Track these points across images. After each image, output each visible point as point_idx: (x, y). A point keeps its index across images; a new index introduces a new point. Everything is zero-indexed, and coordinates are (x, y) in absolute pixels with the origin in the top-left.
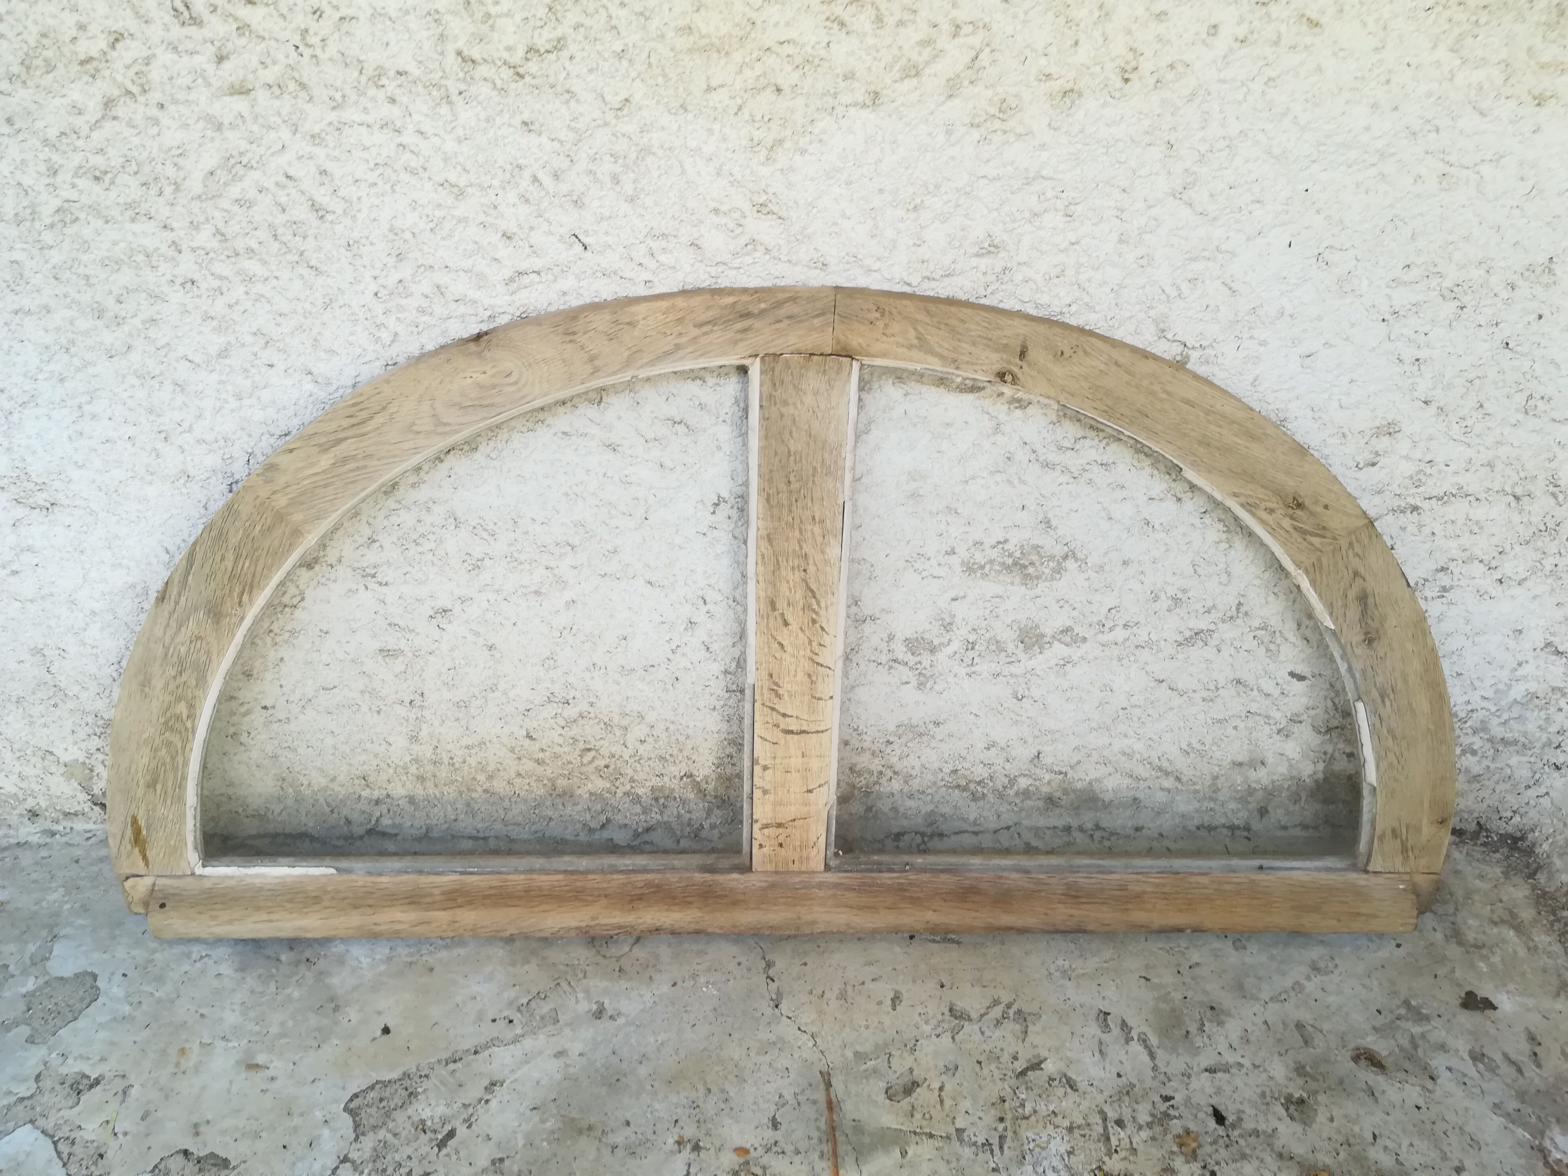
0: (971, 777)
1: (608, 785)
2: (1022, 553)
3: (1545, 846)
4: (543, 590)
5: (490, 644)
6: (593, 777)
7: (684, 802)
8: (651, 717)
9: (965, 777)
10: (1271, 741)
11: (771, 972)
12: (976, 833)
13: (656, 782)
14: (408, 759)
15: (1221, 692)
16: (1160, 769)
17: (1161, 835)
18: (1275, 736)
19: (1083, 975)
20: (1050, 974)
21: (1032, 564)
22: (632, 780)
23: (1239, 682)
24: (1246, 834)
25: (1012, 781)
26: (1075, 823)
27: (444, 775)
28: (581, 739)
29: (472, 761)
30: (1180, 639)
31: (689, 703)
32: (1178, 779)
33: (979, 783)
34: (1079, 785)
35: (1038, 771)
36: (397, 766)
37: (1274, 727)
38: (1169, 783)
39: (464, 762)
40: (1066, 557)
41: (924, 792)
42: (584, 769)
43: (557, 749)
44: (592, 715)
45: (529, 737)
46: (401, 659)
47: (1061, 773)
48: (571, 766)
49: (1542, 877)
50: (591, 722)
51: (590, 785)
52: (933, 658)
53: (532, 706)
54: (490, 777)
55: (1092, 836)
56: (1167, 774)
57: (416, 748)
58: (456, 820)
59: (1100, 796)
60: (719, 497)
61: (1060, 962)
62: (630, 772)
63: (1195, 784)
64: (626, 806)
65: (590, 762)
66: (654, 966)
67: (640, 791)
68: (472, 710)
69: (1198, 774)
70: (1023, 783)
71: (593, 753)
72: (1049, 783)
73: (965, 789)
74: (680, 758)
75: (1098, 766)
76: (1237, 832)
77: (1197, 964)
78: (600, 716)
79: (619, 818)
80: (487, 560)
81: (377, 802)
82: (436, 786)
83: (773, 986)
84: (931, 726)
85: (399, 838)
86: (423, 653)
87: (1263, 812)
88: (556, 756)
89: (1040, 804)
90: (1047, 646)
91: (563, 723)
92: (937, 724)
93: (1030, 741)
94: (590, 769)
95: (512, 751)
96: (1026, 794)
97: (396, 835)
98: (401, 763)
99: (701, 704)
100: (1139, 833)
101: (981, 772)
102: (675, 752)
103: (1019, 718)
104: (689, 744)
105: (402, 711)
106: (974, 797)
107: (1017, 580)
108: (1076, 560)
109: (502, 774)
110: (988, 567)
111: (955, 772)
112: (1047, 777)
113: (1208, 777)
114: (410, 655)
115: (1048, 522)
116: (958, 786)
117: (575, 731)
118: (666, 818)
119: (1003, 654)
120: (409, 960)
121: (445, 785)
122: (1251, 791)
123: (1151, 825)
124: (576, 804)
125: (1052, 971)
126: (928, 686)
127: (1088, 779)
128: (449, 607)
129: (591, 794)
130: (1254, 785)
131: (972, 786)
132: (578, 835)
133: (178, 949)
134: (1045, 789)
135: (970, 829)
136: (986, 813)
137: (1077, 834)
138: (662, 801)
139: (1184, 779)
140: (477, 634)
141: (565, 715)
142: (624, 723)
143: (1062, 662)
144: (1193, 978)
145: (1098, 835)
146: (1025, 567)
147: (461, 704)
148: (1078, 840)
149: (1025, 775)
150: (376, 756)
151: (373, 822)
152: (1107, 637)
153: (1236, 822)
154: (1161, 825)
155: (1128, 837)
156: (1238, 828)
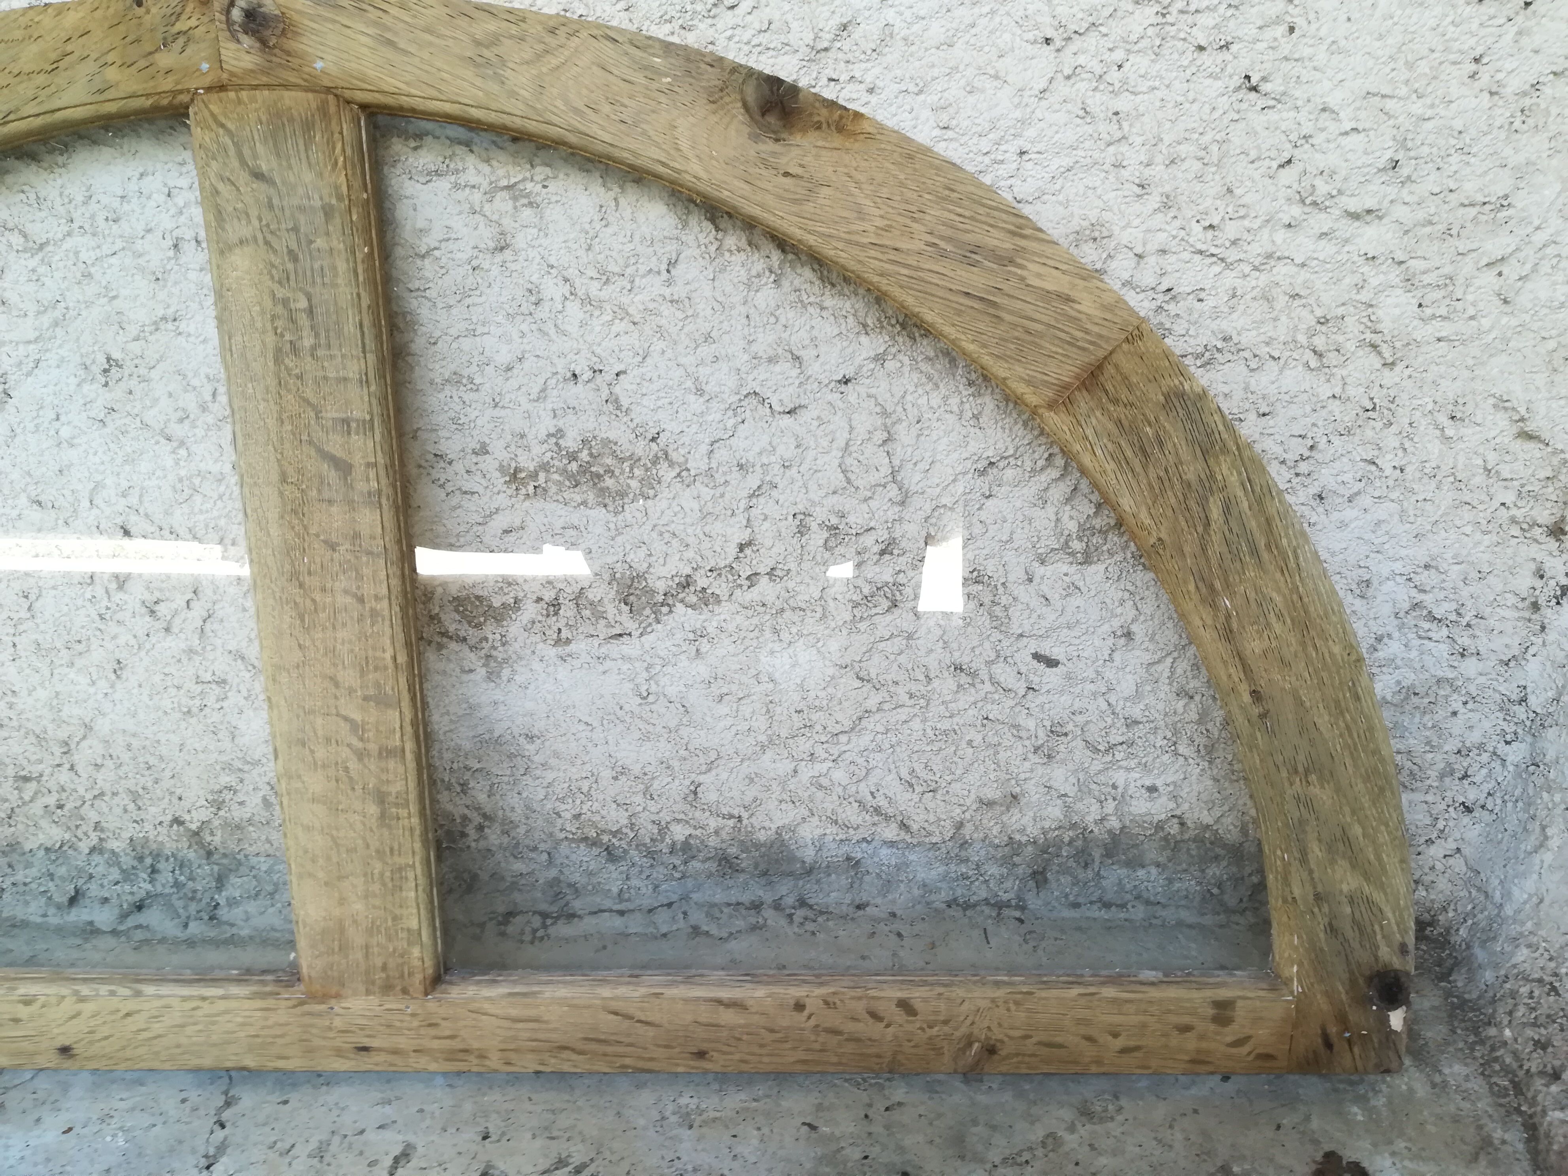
0: (602, 825)
2: (591, 455)
3: (1463, 932)
10: (1027, 765)
11: (226, 1115)
15: (936, 683)
16: (877, 810)
17: (893, 915)
18: (1030, 756)
19: (714, 1120)
20: (663, 1118)
21: (610, 472)
23: (959, 668)
24: (1017, 914)
25: (663, 830)
26: (768, 897)
30: (857, 597)
32: (904, 826)
33: (614, 834)
34: (762, 836)
35: (698, 814)
37: (1027, 743)
38: (891, 832)
40: (655, 461)
47: (731, 816)
49: (1459, 979)
52: (503, 631)
55: (790, 916)
56: (888, 818)
59: (798, 854)
60: (108, 359)
61: (684, 1100)
63: (929, 834)
64: (100, 869)
69: (932, 818)
70: (679, 833)
72: (717, 832)
73: (594, 843)
75: (784, 806)
76: (1006, 912)
77: (900, 1104)
84: (522, 740)
87: (1039, 878)
89: (712, 866)
90: (665, 609)
92: (531, 738)
93: (675, 764)
96: (686, 849)
99: (167, 704)
100: (861, 913)
101: (616, 818)
103: (650, 728)
106: (611, 855)
107: (591, 497)
108: (672, 464)
110: (542, 476)
111: (577, 816)
112: (713, 823)
113: (948, 824)
115: (617, 401)
116: (585, 839)
119: (602, 622)
122: (1014, 846)
123: (879, 901)
124: (28, 865)
125: (667, 1114)
127: (774, 827)
130: (1017, 837)
131: (605, 838)
132: (45, 915)
134: (713, 842)
136: (634, 882)
137: (768, 913)
138: (148, 861)
139: (915, 827)
143: (691, 636)
144: (887, 1127)
145: (800, 914)
146: (599, 476)
148: (769, 922)
149: (679, 821)
152: (753, 595)
153: (1005, 897)
154: (894, 901)
155: (844, 917)
156: (1008, 905)
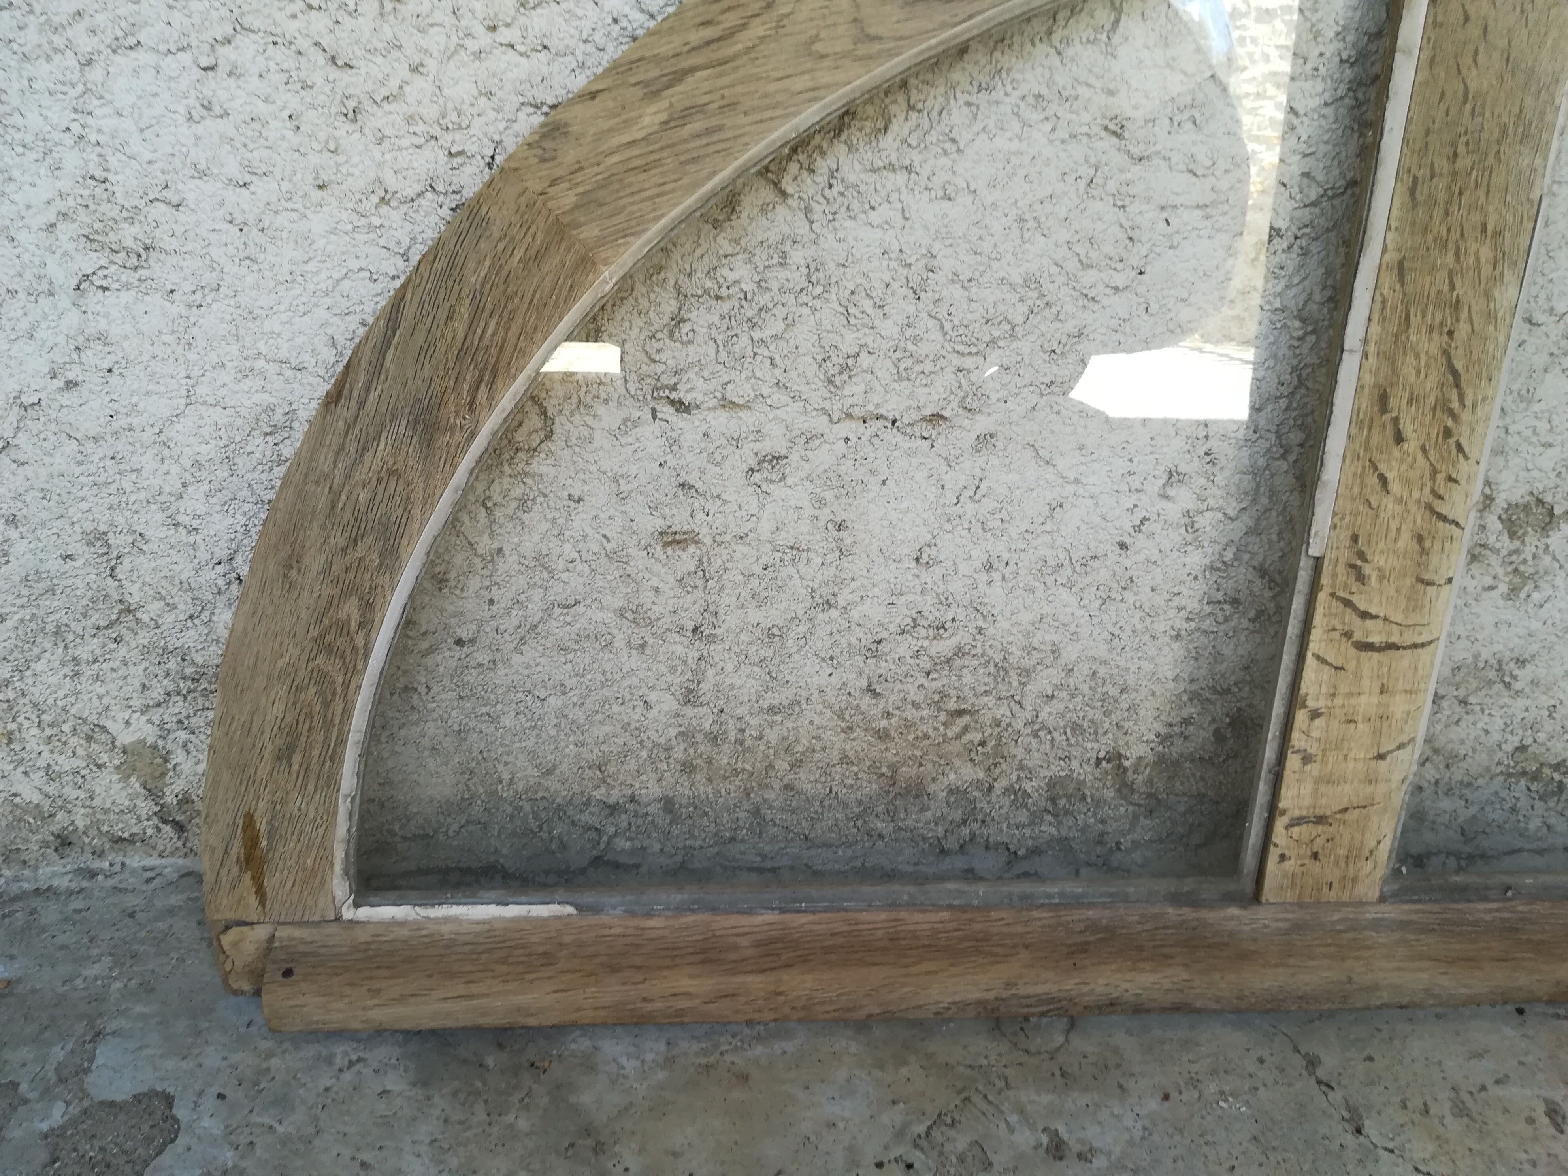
1: (981, 775)
4: (946, 414)
5: (838, 519)
6: (957, 763)
7: (1098, 803)
8: (1070, 653)
9: (1535, 756)
12: (1540, 852)
13: (1057, 769)
14: (673, 732)
22: (1021, 767)
27: (725, 761)
28: (953, 693)
29: (772, 736)
31: (1139, 626)
36: (656, 745)
39: (760, 738)
41: (1469, 784)
42: (946, 748)
43: (910, 713)
44: (979, 650)
45: (870, 690)
46: (692, 549)
48: (927, 742)
50: (975, 663)
51: (952, 776)
53: (885, 635)
54: (796, 765)
57: (689, 711)
58: (732, 839)
62: (1019, 752)
65: (959, 737)
66: (1118, 1066)
67: (1028, 786)
68: (790, 643)
71: (965, 720)
74: (1106, 726)
78: (990, 652)
79: (991, 833)
80: (864, 355)
81: (613, 809)
82: (710, 780)
83: (1336, 1096)
85: (643, 869)
86: (728, 537)
88: (909, 725)
91: (928, 666)
94: (956, 747)
95: (841, 716)
97: (637, 866)
98: (662, 740)
102: (1099, 716)
104: (1125, 701)
105: (678, 646)
109: (817, 756)
114: (708, 541)
117: (943, 680)
118: (1064, 833)
120: (703, 1061)
121: (725, 778)
126: (1523, 595)
128: (783, 452)
129: (951, 792)
133: (310, 1051)
135: (1528, 846)
140: (821, 502)
141: (933, 652)
142: (1028, 663)
147: (775, 631)
150: (625, 727)
151: (602, 846)
